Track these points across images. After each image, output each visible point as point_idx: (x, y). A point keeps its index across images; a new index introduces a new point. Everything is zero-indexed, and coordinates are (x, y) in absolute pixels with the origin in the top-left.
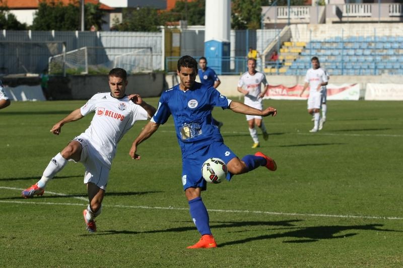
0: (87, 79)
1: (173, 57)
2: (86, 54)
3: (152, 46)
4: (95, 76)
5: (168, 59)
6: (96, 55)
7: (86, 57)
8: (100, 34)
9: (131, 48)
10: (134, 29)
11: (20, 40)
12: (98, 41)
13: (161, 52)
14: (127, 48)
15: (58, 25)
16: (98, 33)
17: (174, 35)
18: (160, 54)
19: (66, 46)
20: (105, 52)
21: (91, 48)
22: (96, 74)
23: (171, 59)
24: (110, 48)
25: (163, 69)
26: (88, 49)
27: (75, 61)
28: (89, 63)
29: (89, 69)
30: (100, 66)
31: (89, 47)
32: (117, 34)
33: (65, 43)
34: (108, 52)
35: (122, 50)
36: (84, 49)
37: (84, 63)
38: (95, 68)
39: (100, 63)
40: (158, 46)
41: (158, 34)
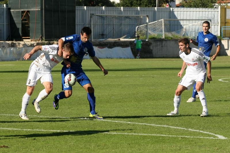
0: (164, 43)
1: (226, 27)
2: (163, 24)
3: (211, 19)
4: (169, 40)
5: (223, 28)
6: (170, 25)
7: (163, 27)
8: (173, 10)
9: (196, 20)
10: (196, 6)
11: (115, 14)
12: (172, 15)
13: (218, 23)
14: (193, 20)
15: (138, 2)
16: (171, 9)
17: (227, 10)
18: (217, 24)
19: (148, 18)
20: (180, 23)
21: (166, 20)
22: (170, 38)
23: (225, 28)
24: (183, 20)
25: (219, 35)
26: (164, 20)
27: (154, 30)
28: (165, 31)
29: (165, 35)
30: (173, 33)
31: (165, 19)
32: (182, 9)
33: (148, 16)
34: (182, 23)
35: (189, 21)
36: (162, 21)
37: (162, 31)
38: (170, 35)
39: (173, 31)
40: (216, 18)
41: (216, 10)
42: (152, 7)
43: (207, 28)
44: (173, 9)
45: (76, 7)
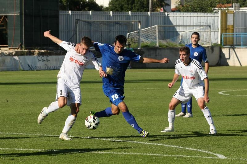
0: (158, 51)
1: (227, 34)
2: (157, 31)
3: (210, 25)
4: (164, 49)
5: (224, 35)
6: (165, 32)
7: (157, 33)
8: (168, 15)
9: (194, 26)
10: (194, 10)
12: (167, 20)
13: (218, 29)
14: (190, 26)
15: (130, 6)
16: (166, 14)
17: (228, 15)
18: (217, 31)
19: (140, 23)
20: (176, 30)
21: (160, 26)
22: (165, 47)
23: (226, 35)
24: (179, 26)
25: (219, 43)
26: (158, 26)
27: (147, 37)
28: (159, 38)
29: (159, 43)
30: (168, 40)
31: (160, 25)
32: (178, 14)
33: (140, 22)
34: (178, 29)
35: (186, 27)
36: (155, 27)
37: (155, 39)
38: (164, 43)
39: (168, 39)
40: (216, 24)
41: (216, 15)
42: (145, 11)
43: (196, 40)
44: (168, 13)
45: (60, 11)
